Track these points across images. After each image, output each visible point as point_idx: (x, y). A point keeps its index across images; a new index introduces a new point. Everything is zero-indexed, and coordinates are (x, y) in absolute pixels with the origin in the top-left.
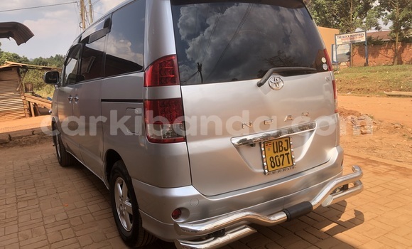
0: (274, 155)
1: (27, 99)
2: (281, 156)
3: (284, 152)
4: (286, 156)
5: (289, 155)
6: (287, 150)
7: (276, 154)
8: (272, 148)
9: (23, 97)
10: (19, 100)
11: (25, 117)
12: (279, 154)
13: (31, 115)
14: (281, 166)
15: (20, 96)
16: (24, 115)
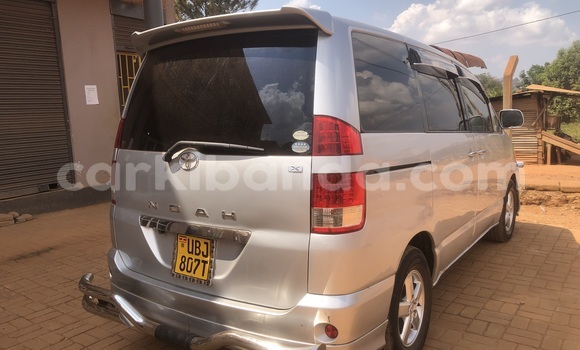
0: (188, 256)
1: (545, 139)
2: (196, 260)
3: (201, 257)
4: (202, 264)
5: (207, 265)
6: (206, 256)
7: (190, 256)
8: (186, 245)
9: (539, 136)
10: (533, 140)
11: (536, 163)
12: (194, 257)
13: (545, 162)
14: (191, 274)
15: (536, 133)
16: (535, 160)
